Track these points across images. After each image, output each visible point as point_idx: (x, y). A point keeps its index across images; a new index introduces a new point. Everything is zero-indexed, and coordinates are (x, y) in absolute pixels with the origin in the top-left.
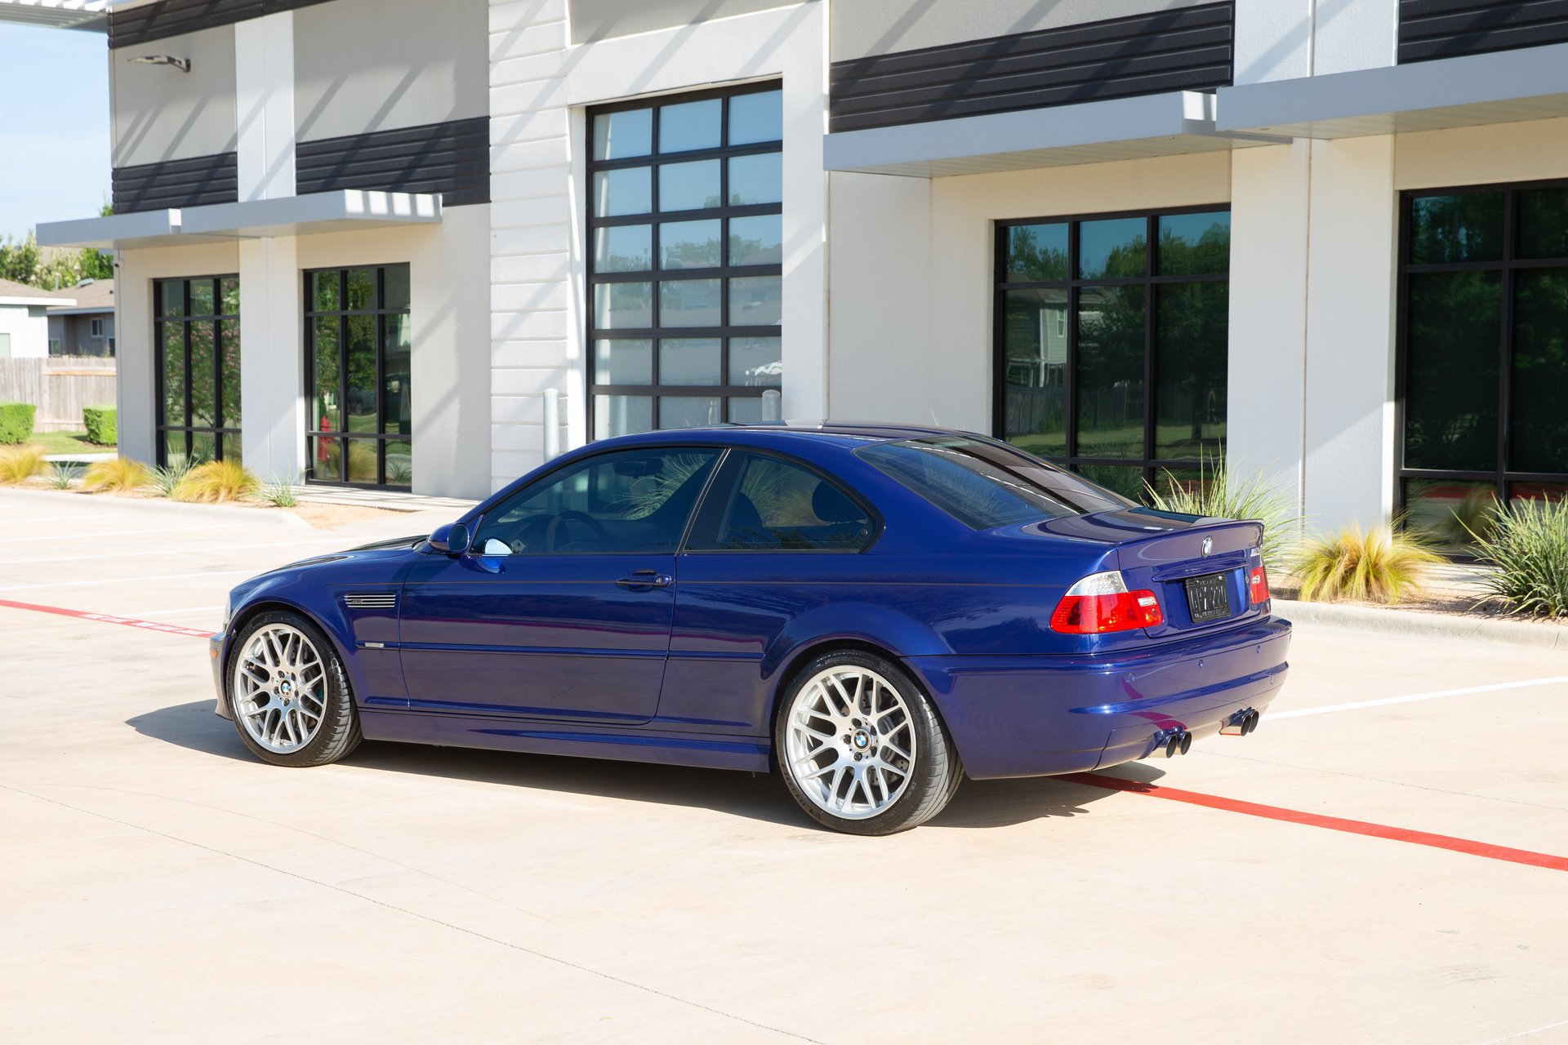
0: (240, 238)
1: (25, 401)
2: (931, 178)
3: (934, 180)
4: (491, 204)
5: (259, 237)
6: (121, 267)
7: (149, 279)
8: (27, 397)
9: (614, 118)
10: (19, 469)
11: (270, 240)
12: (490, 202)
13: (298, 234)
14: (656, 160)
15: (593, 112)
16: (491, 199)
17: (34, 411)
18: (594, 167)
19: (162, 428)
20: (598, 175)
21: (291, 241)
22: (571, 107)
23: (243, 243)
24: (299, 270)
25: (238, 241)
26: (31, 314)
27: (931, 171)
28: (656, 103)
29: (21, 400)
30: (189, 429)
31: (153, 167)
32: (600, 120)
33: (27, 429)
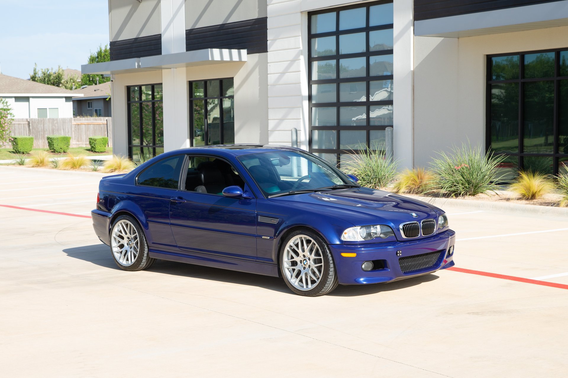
0: (163, 69)
1: (66, 135)
2: (458, 38)
3: (460, 39)
4: (268, 53)
5: (171, 68)
6: (114, 82)
7: (125, 86)
8: (67, 134)
9: (319, 16)
10: (78, 163)
11: (175, 69)
12: (268, 52)
13: (187, 67)
14: (338, 33)
15: (311, 14)
16: (268, 51)
17: (70, 139)
18: (311, 36)
19: (130, 146)
20: (313, 40)
21: (184, 69)
22: (302, 12)
23: (164, 71)
24: (187, 81)
25: (162, 70)
26: (66, 101)
27: (458, 35)
28: (338, 10)
29: (64, 135)
30: (142, 146)
31: (133, 40)
32: (313, 17)
33: (67, 146)
